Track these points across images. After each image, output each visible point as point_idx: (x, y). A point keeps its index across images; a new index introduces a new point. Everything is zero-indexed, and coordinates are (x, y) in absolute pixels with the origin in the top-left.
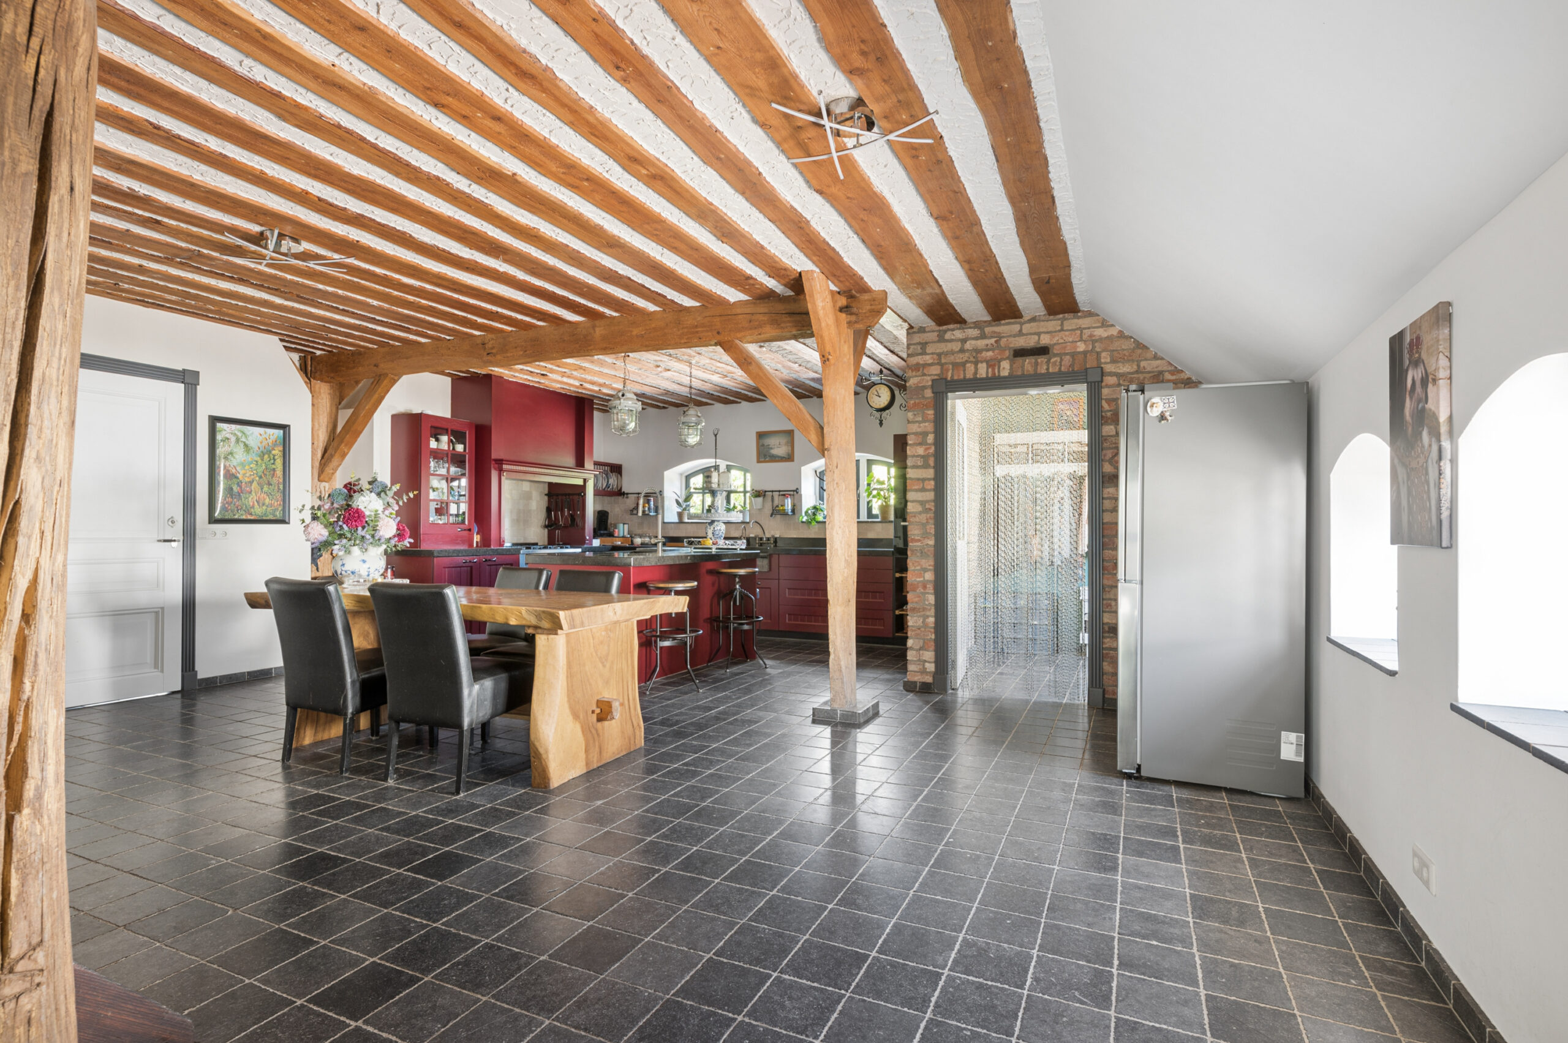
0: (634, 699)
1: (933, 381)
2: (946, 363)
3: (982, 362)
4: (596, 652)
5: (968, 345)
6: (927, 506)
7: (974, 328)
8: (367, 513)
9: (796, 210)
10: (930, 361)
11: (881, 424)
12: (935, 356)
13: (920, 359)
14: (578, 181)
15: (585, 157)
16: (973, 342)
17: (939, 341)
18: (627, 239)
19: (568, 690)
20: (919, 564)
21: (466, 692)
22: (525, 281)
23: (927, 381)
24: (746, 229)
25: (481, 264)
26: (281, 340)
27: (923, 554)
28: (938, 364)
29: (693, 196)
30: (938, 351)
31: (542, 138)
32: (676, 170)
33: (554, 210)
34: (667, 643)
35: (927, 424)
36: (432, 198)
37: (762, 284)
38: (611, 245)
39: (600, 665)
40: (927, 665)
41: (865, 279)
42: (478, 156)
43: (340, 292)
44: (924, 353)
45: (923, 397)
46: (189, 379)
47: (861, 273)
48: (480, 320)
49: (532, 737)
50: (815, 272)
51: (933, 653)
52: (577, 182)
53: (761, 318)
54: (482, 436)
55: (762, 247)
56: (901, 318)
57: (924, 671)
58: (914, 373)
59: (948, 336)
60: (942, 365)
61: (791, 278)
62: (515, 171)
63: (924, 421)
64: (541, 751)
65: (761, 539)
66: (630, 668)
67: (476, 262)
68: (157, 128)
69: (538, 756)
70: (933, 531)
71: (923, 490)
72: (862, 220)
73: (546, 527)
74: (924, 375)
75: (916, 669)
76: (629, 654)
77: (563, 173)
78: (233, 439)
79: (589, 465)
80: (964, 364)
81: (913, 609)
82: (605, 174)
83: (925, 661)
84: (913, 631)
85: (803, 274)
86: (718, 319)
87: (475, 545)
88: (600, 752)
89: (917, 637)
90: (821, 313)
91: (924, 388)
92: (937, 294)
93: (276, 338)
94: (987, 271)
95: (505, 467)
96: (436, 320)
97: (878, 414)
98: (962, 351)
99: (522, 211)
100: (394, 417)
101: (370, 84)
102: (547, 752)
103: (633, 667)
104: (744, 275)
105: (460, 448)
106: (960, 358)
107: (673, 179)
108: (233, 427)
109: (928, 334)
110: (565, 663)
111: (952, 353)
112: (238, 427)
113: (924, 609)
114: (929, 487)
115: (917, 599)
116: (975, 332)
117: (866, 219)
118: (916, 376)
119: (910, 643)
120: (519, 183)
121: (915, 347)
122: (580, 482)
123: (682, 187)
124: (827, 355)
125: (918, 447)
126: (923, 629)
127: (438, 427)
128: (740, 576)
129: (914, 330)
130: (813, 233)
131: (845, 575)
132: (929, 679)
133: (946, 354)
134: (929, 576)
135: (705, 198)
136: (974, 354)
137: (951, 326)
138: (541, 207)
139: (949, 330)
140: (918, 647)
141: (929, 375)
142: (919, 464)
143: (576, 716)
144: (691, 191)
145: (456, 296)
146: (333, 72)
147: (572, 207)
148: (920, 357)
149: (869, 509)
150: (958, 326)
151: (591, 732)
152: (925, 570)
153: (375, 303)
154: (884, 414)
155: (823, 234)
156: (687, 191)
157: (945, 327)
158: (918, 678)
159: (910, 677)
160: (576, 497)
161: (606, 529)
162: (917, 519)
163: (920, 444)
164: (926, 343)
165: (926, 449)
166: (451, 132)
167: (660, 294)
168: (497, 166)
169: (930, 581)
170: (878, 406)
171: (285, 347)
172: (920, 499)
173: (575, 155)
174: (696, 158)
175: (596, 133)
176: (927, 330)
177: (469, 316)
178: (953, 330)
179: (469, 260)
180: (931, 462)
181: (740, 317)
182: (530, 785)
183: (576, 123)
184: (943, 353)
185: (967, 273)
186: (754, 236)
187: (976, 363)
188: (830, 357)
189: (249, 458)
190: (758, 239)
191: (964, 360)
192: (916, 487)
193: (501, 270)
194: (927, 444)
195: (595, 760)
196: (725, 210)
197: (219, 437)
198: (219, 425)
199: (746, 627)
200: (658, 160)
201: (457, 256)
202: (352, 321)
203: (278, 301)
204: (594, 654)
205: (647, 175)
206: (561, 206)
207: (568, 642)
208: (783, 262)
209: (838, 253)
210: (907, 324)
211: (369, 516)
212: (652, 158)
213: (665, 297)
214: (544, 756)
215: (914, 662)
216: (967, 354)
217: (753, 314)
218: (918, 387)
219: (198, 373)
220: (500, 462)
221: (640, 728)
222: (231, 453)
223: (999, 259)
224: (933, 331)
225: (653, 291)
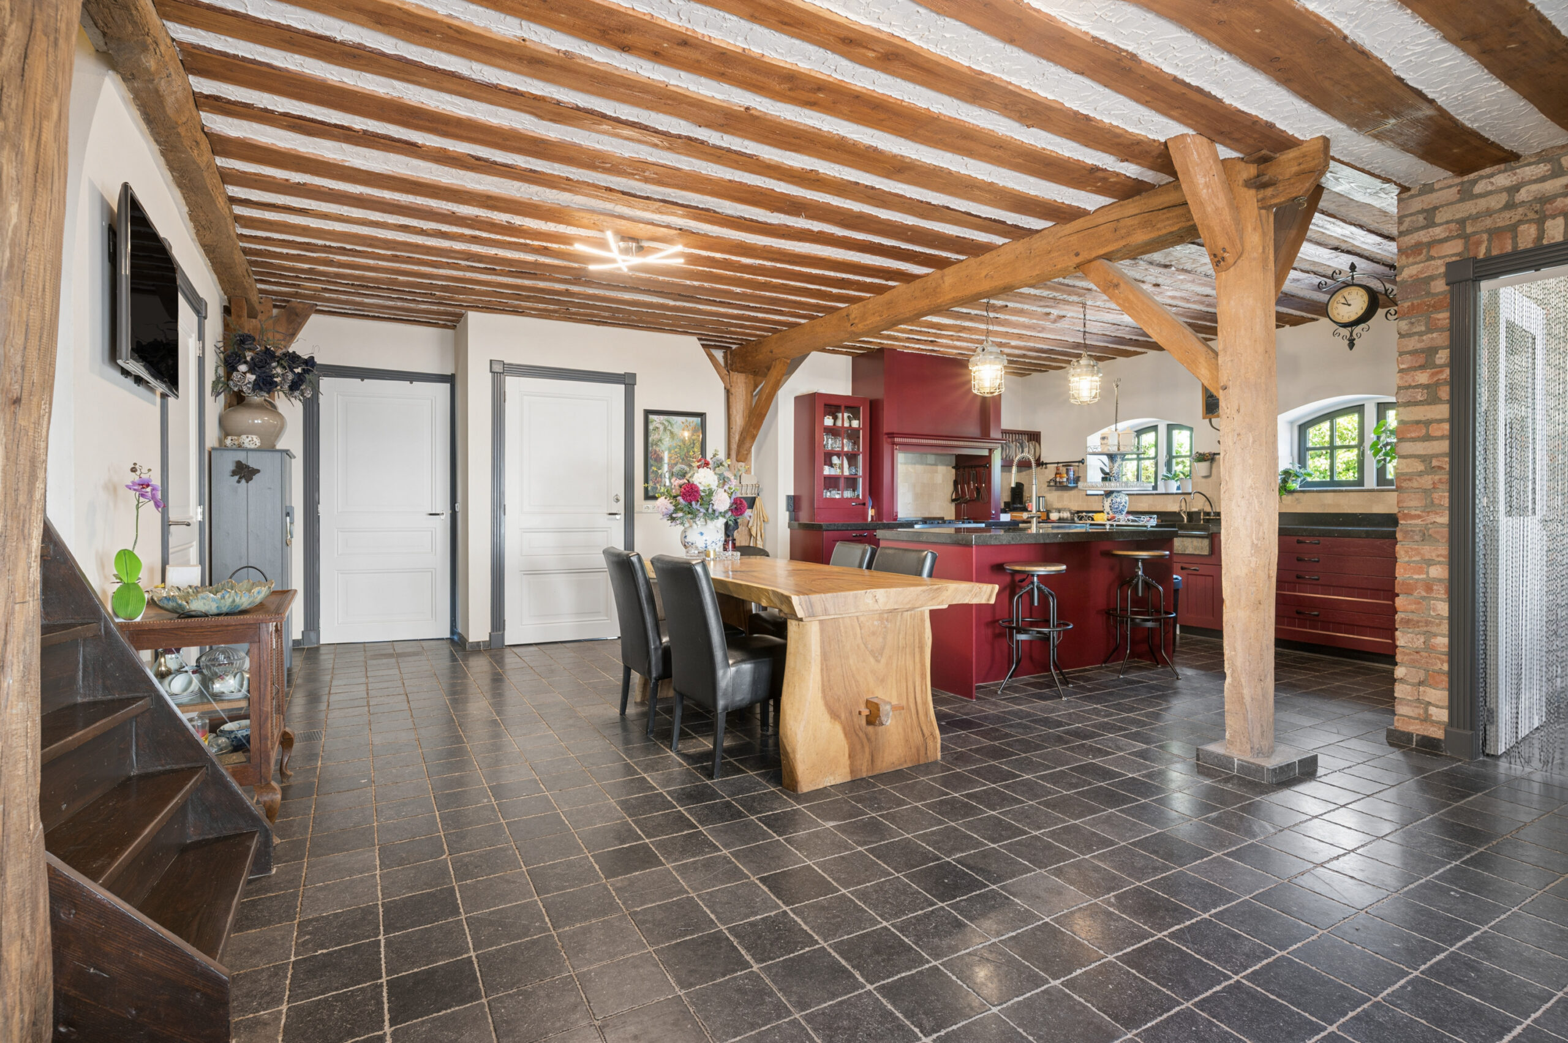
0: (925, 703)
1: (1448, 265)
2: (1474, 233)
3: (1554, 217)
4: (865, 644)
5: (1523, 195)
6: (1435, 463)
7: (1537, 163)
8: (701, 488)
9: (1104, 42)
10: (1443, 235)
11: (1351, 344)
12: (1453, 226)
13: (1423, 236)
14: (810, 95)
15: (800, 60)
16: (1534, 187)
17: (1462, 200)
18: (913, 157)
19: (823, 685)
20: (1419, 553)
21: (720, 673)
22: (844, 237)
23: (1437, 268)
24: (1051, 97)
25: (793, 227)
26: (699, 339)
27: (1425, 537)
28: (1459, 236)
29: (950, 69)
30: (1458, 216)
31: (740, 51)
32: (909, 38)
33: (812, 141)
34: (1022, 637)
35: (1435, 335)
36: (704, 164)
37: (1118, 174)
38: (899, 168)
39: (872, 660)
40: (1432, 710)
41: (1278, 125)
42: (701, 98)
43: (706, 285)
44: (1430, 224)
45: (1428, 293)
46: (628, 381)
47: (1265, 116)
48: (835, 291)
49: (781, 731)
50: (1187, 135)
51: (1446, 693)
52: (812, 97)
53: (1129, 222)
54: (874, 410)
55: (1087, 118)
56: (1378, 177)
57: (1426, 719)
58: (1411, 260)
59: (1478, 189)
60: (1465, 237)
61: (1155, 153)
62: (747, 104)
63: (1429, 330)
64: (789, 749)
65: (1208, 514)
66: (918, 666)
67: (788, 226)
68: (478, 159)
69: (786, 754)
70: (1446, 502)
71: (1427, 438)
72: (1220, 22)
73: (953, 500)
74: (1433, 258)
75: (1411, 714)
76: (917, 650)
77: (791, 89)
78: (662, 428)
79: (995, 434)
80: (1513, 228)
81: (1407, 622)
82: (835, 75)
83: (1429, 703)
84: (1406, 654)
85: (1169, 144)
86: (1075, 237)
87: (870, 519)
88: (873, 761)
89: (1413, 664)
90: (1204, 193)
91: (1432, 278)
92: (1430, 118)
93: (694, 339)
94: (1524, 43)
95: (897, 440)
96: (798, 299)
97: (1346, 332)
98: (1510, 206)
99: (788, 153)
100: (797, 399)
101: (564, 49)
102: (794, 752)
103: (923, 665)
104: (1084, 168)
105: (855, 424)
106: (1504, 219)
107: (910, 52)
108: (662, 418)
109: (1440, 193)
110: (819, 653)
111: (1489, 213)
112: (666, 417)
113: (1427, 623)
114: (1439, 433)
115: (1413, 607)
116: (1543, 169)
117: (1224, 17)
118: (1416, 263)
119: (1400, 672)
120: (757, 117)
121: (1414, 218)
122: (986, 453)
123: (928, 60)
124: (1220, 253)
125: (1418, 373)
126: (1424, 654)
127: (832, 405)
128: (1143, 560)
129: (1412, 192)
130: (1152, 72)
131: (1253, 565)
132: (1438, 734)
133: (1475, 218)
134: (1439, 572)
135: (969, 68)
136: (1538, 207)
137: (1488, 171)
138: (798, 141)
139: (1482, 178)
140: (1417, 681)
141: (1440, 258)
142: (1419, 398)
143: (834, 715)
144: (943, 62)
145: (797, 268)
146: (526, 47)
147: (829, 132)
148: (1422, 233)
149: (1381, 472)
150: (1502, 166)
151: (857, 735)
152: (1430, 563)
153: (738, 290)
154: (1358, 329)
155: (1168, 69)
156: (938, 64)
157: (1472, 176)
158: (1416, 729)
159: (1399, 724)
160: (982, 469)
161: (1021, 502)
162: (1415, 484)
163: (1422, 367)
164: (1436, 208)
165: (1433, 375)
166: (662, 78)
167: (995, 221)
168: (725, 105)
169: (1440, 580)
170: (1346, 320)
171: (703, 345)
172: (1422, 452)
173: (788, 60)
174: (922, 10)
175: (786, 20)
176: (1436, 186)
177: (823, 288)
178: (1492, 175)
179: (779, 225)
180: (1444, 393)
181: (1102, 227)
182: (781, 784)
183: (757, 15)
184: (1468, 218)
185: (1481, 62)
186: (1067, 105)
187: (1541, 222)
188: (1226, 255)
189: (674, 444)
190: (1075, 109)
191: (1513, 221)
192: (1413, 435)
193: (816, 229)
194: (1436, 366)
195: (864, 768)
196: (1005, 77)
197: (651, 427)
198: (651, 417)
199: (1150, 624)
200: (879, 30)
201: (766, 224)
202: (736, 312)
203: (672, 303)
204: (862, 646)
205: (878, 58)
206: (814, 133)
207: (822, 631)
208: (1131, 134)
209: (1208, 95)
210: (1393, 186)
211: (704, 491)
212: (868, 31)
213: (1004, 223)
214: (791, 756)
215: (1408, 703)
216: (1520, 210)
217: (1118, 220)
218: (1418, 279)
219: (635, 375)
220: (891, 435)
221: (934, 738)
222: (660, 440)
223: (1545, 12)
224: (1450, 187)
225: (986, 218)
